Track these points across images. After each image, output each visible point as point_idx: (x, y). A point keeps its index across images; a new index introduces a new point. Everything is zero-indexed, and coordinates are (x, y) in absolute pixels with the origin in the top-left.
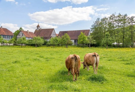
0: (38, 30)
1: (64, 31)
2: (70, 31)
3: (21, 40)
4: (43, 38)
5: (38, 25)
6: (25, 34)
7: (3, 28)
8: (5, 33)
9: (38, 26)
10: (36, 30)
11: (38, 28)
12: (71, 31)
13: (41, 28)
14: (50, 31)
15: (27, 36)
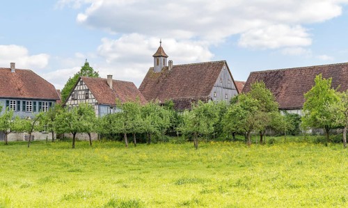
0: (159, 70)
1: (271, 72)
2: (295, 70)
3: (70, 116)
4: (172, 104)
5: (160, 48)
6: (97, 90)
7: (17, 70)
8: (23, 89)
9: (160, 55)
10: (151, 69)
11: (157, 63)
12: (301, 69)
13: (170, 62)
14: (209, 73)
15: (104, 101)
